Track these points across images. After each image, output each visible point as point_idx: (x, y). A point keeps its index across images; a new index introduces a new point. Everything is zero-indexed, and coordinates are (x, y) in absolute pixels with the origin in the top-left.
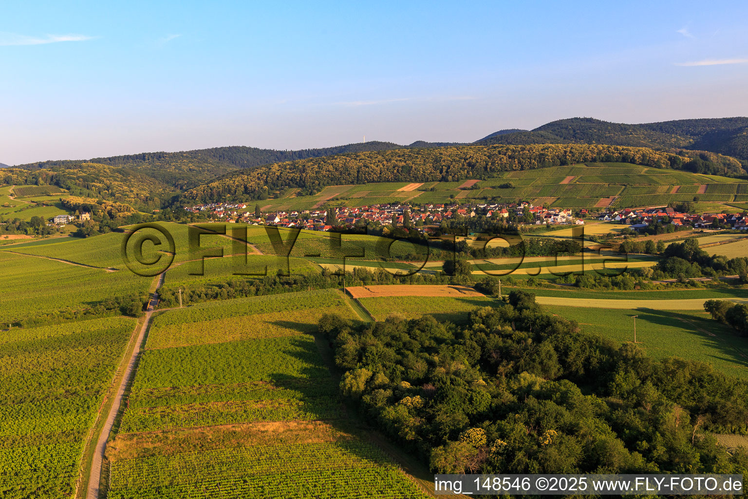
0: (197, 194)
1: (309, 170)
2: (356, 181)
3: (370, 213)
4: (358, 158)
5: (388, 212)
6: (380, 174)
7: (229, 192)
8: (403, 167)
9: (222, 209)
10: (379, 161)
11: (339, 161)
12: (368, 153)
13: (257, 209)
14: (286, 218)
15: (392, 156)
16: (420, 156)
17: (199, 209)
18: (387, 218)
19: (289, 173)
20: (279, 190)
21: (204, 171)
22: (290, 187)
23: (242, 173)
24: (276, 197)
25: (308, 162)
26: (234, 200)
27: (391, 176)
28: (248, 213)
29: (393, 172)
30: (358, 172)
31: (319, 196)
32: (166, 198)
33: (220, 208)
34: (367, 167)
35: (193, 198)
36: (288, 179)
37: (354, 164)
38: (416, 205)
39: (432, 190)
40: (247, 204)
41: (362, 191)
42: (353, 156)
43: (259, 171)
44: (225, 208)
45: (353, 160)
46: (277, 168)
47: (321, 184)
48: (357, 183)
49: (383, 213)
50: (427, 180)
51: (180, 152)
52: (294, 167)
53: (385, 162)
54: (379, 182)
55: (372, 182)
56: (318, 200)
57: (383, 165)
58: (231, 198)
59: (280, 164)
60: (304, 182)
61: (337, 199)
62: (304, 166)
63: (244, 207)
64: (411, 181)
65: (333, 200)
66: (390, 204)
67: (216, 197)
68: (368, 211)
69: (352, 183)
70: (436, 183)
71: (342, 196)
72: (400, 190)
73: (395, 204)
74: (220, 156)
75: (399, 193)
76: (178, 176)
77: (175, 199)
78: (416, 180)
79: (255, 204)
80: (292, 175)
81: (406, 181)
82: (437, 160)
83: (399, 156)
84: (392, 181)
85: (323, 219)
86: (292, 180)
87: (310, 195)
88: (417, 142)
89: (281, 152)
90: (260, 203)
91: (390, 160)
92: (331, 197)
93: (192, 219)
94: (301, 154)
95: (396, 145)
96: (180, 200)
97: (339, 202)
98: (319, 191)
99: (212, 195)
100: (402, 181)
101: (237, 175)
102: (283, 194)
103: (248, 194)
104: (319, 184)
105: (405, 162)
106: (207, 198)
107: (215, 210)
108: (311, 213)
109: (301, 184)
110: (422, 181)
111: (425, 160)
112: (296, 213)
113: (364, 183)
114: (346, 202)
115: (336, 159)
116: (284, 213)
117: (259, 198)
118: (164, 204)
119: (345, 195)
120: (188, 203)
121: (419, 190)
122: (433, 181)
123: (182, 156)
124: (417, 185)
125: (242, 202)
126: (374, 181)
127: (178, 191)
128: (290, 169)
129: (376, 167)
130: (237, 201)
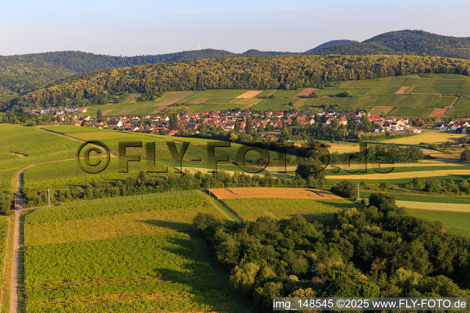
0: (36, 98)
1: (148, 76)
2: (195, 88)
3: (211, 119)
4: (198, 65)
5: (228, 118)
6: (220, 80)
7: (69, 96)
8: (242, 74)
9: (62, 112)
10: (218, 69)
11: (179, 68)
12: (206, 60)
13: (99, 113)
14: (128, 122)
15: (231, 64)
16: (258, 64)
17: (39, 113)
18: (228, 124)
19: (128, 78)
20: (119, 95)
21: (40, 75)
22: (130, 92)
23: (82, 78)
24: (116, 102)
25: (148, 68)
26: (74, 104)
27: (230, 84)
28: (89, 117)
29: (232, 79)
30: (198, 78)
31: (159, 102)
32: (5, 100)
33: (60, 111)
34: (207, 74)
35: (32, 101)
36: (127, 84)
37: (193, 71)
38: (256, 112)
39: (271, 97)
40: (87, 108)
41: (203, 97)
42: (192, 63)
43: (99, 76)
44: (66, 112)
45: (192, 67)
46: (117, 73)
47: (161, 90)
48: (197, 89)
49: (224, 119)
50: (265, 88)
51: (15, 56)
52: (133, 73)
53: (224, 70)
54: (219, 89)
55: (211, 89)
56: (158, 105)
57: (223, 72)
58: (71, 103)
59: (119, 69)
60: (144, 87)
61: (178, 105)
62: (144, 71)
63: (85, 111)
64: (249, 89)
65: (173, 105)
66: (230, 111)
67: (55, 101)
68: (209, 117)
69: (192, 89)
70: (275, 91)
71: (182, 102)
72: (239, 97)
73: (235, 111)
74: (55, 61)
75: (239, 100)
76: (14, 79)
77: (14, 102)
78: (254, 87)
79: (96, 108)
80: (132, 80)
81: (245, 88)
82: (275, 69)
83: (238, 64)
84: (231, 89)
85: (165, 124)
86: (131, 85)
87: (150, 100)
88: (250, 50)
89: (116, 58)
90: (100, 107)
91: (229, 67)
92: (171, 103)
93: (37, 121)
94: (135, 60)
95: (230, 53)
96: (19, 103)
97: (180, 108)
98: (159, 96)
99: (51, 98)
100: (241, 88)
101: (77, 79)
102: (123, 99)
103: (88, 98)
104: (159, 90)
105: (244, 70)
106: (47, 102)
107: (55, 114)
108: (152, 118)
109: (141, 89)
110: (260, 89)
111: (263, 69)
112: (137, 118)
113: (203, 90)
114: (187, 108)
115: (175, 65)
116: (125, 118)
117: (99, 103)
118: (2, 107)
119: (185, 101)
120: (27, 106)
121: (258, 97)
122: (271, 88)
123: (18, 60)
124: (256, 93)
125: (82, 106)
126: (213, 88)
127: (16, 95)
128: (130, 74)
129: (215, 74)
130: (77, 105)
